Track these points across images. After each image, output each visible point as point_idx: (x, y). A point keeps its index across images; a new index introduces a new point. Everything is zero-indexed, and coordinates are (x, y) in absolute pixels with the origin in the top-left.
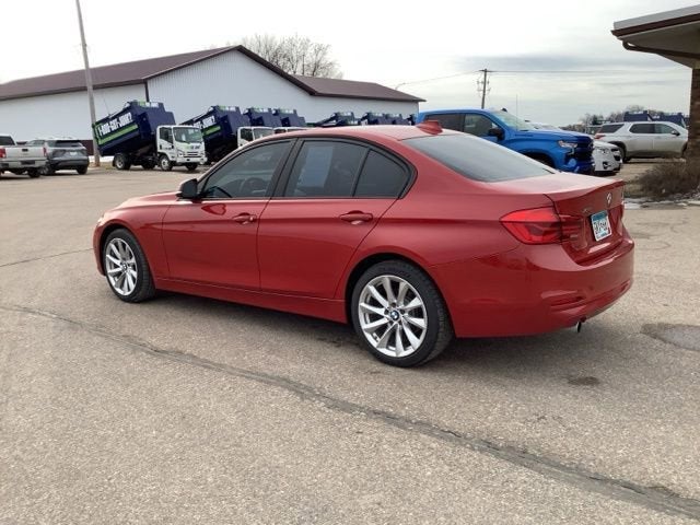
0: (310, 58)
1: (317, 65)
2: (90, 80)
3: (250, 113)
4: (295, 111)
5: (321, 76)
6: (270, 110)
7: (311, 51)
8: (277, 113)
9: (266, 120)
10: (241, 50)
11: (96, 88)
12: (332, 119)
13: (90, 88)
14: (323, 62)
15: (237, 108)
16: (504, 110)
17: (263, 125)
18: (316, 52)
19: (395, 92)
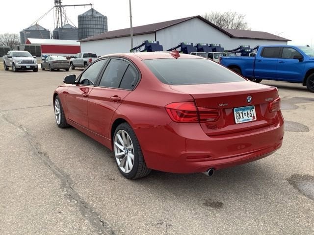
0: (236, 21)
1: (239, 24)
2: (132, 32)
3: (198, 46)
4: (220, 45)
5: (240, 29)
6: (207, 44)
7: (236, 17)
8: (211, 45)
9: (204, 49)
10: (199, 18)
11: (134, 35)
12: (238, 49)
13: (132, 35)
14: (242, 22)
15: (192, 44)
16: (308, 46)
17: (203, 51)
18: (239, 18)
19: (278, 36)
